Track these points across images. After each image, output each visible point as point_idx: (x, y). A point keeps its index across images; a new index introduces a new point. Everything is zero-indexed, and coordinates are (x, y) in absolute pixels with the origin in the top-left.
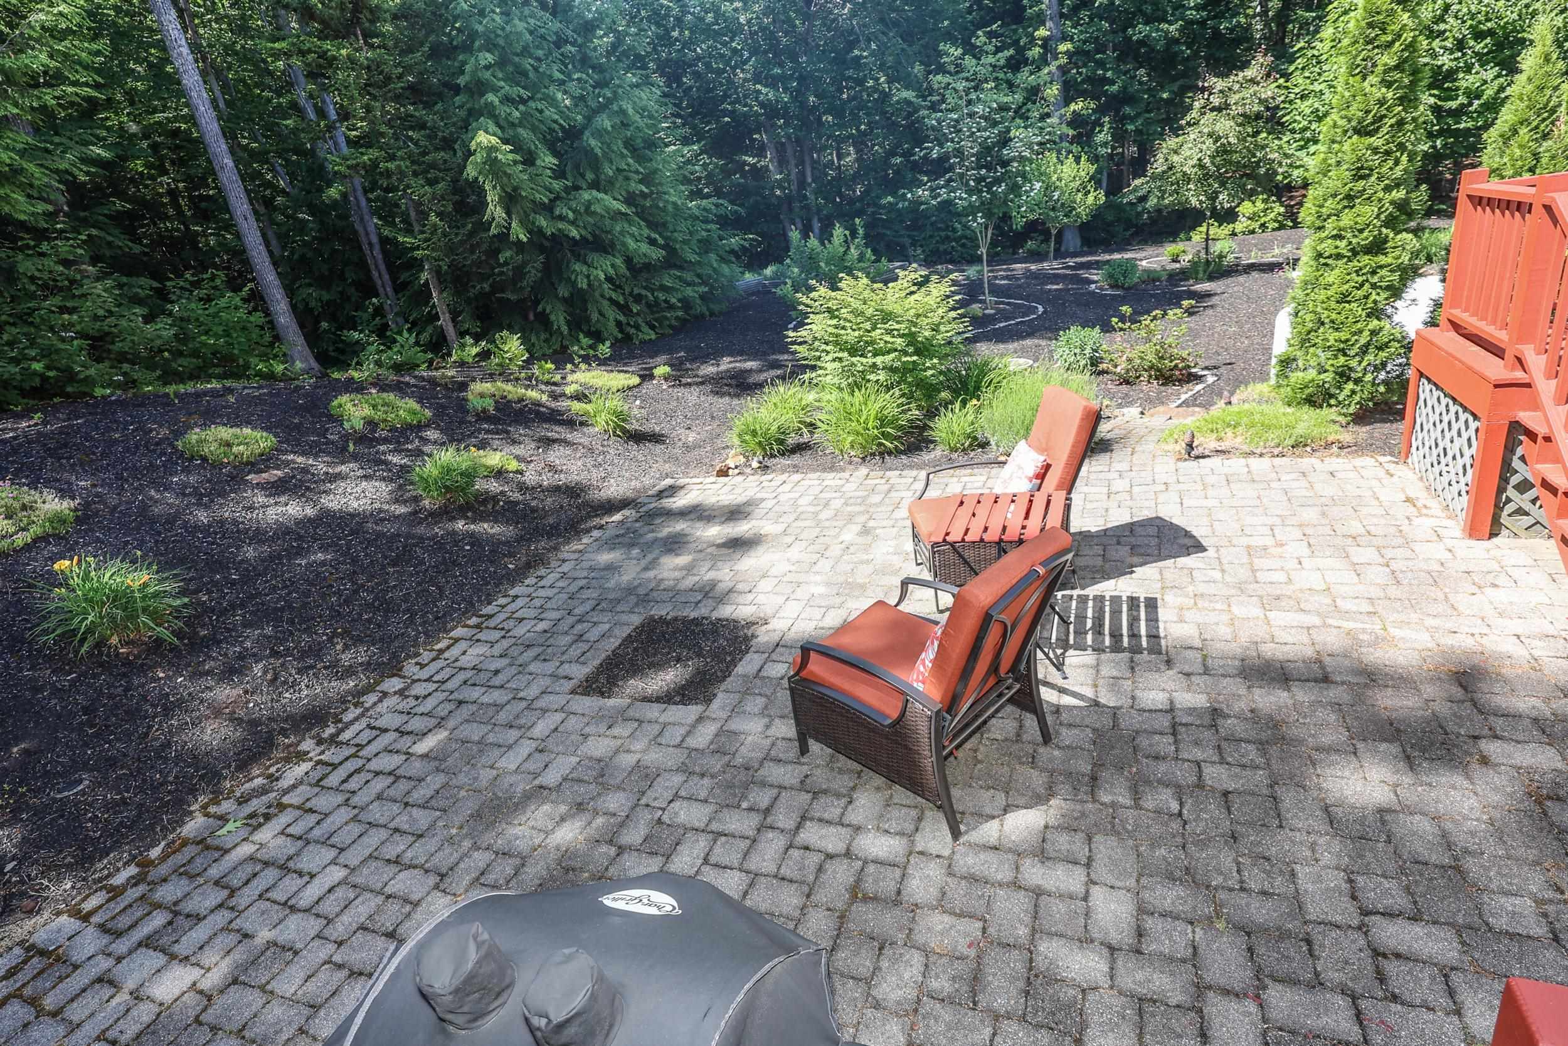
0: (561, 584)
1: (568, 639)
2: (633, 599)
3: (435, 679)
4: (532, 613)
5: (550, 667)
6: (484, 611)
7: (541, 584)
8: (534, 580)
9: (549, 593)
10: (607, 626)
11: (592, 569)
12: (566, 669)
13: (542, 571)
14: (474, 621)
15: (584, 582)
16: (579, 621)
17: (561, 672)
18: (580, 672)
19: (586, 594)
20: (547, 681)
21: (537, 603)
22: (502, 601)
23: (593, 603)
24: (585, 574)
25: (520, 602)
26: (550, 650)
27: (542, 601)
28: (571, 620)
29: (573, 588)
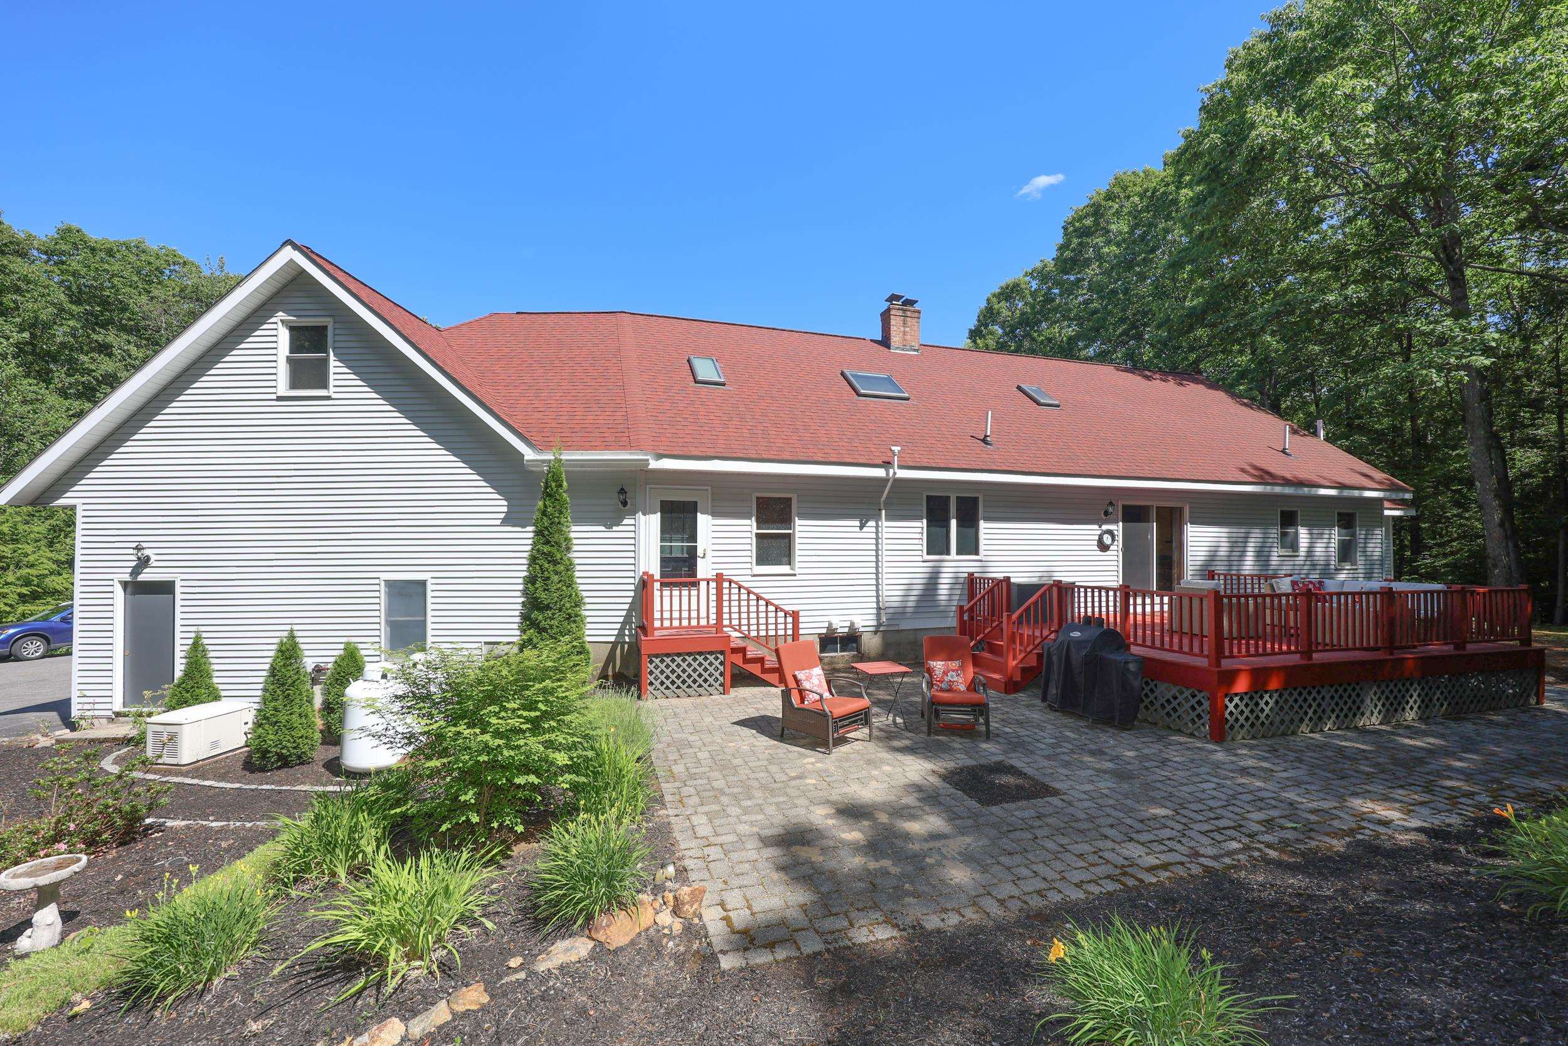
0: (1025, 872)
1: (1050, 820)
2: (981, 820)
3: (1166, 849)
4: (1068, 857)
5: (1070, 810)
6: (1118, 886)
7: (1044, 885)
8: (1050, 894)
9: (1041, 869)
10: (1016, 813)
11: (985, 870)
12: (1060, 804)
13: (1036, 902)
14: (1131, 882)
15: (1002, 859)
16: (1032, 828)
17: (1065, 805)
18: (1055, 800)
19: (1009, 846)
20: (1076, 804)
21: (1059, 865)
22: (1093, 888)
23: (1012, 836)
24: (997, 868)
25: (1077, 876)
26: (1066, 820)
27: (1054, 864)
28: (1039, 833)
29: (1017, 859)
